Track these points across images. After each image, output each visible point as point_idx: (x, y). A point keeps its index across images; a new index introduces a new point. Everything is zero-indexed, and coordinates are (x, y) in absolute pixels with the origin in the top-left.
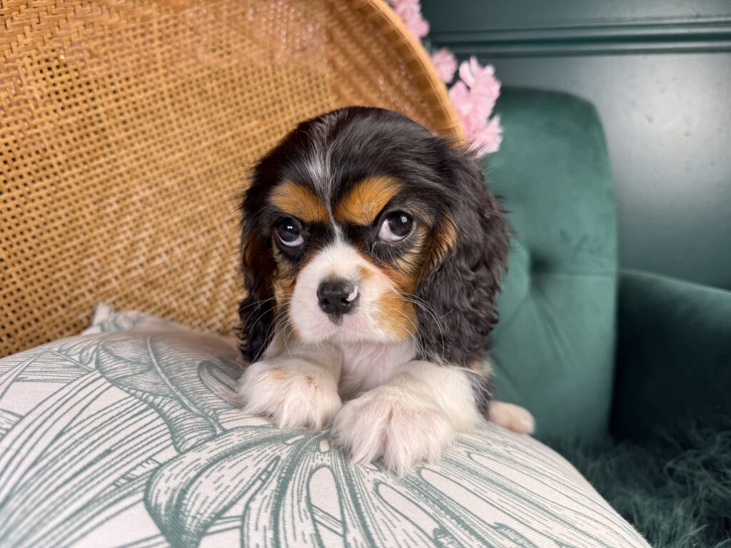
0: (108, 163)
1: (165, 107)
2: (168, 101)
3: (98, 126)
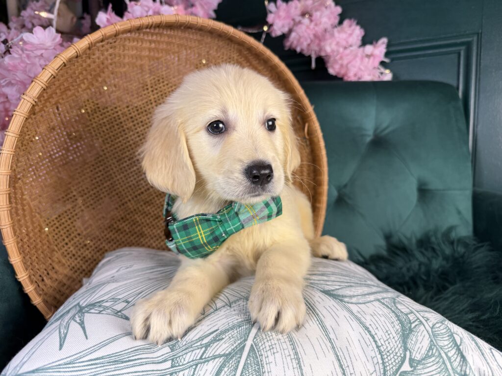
0: (124, 140)
3: (118, 121)
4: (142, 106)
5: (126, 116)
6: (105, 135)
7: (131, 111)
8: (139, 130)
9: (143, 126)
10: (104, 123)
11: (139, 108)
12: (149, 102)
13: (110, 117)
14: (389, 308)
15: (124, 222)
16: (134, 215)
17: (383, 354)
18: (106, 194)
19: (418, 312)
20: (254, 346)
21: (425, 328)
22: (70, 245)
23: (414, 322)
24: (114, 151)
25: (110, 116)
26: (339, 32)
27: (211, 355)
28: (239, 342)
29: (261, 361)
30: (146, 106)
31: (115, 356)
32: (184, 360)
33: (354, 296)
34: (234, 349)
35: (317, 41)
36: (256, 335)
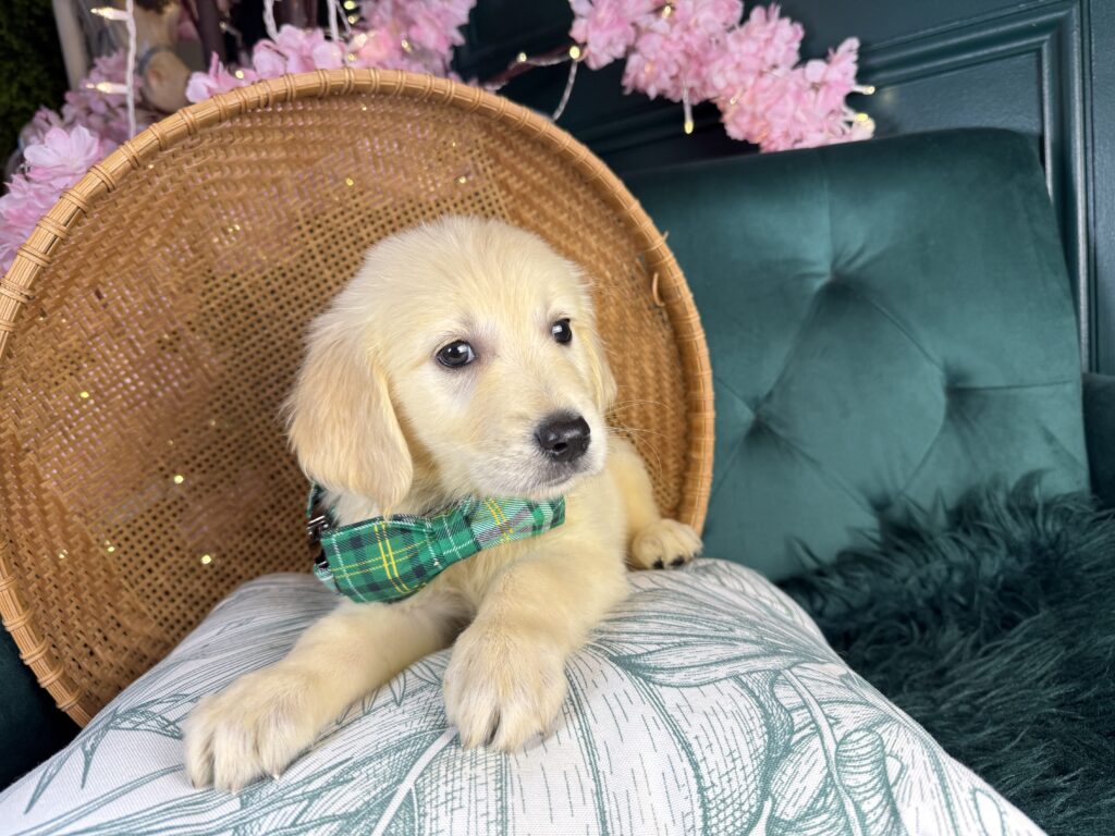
0: (261, 340)
1: (317, 265)
2: (319, 258)
3: (244, 303)
4: (293, 265)
5: (260, 289)
6: (218, 335)
7: (270, 277)
8: (292, 315)
9: (301, 306)
10: (212, 309)
11: (285, 270)
12: (307, 256)
13: (224, 297)
14: (754, 695)
15: (277, 514)
16: (298, 498)
17: (711, 806)
18: (231, 458)
19: (820, 704)
20: (414, 795)
21: (823, 743)
22: (157, 572)
23: (800, 730)
24: (243, 366)
25: (222, 293)
26: (739, 39)
27: (315, 818)
28: (385, 786)
29: (420, 828)
30: (302, 265)
31: (123, 823)
32: (259, 830)
33: (681, 668)
34: (368, 803)
35: (694, 66)
36: (426, 768)
